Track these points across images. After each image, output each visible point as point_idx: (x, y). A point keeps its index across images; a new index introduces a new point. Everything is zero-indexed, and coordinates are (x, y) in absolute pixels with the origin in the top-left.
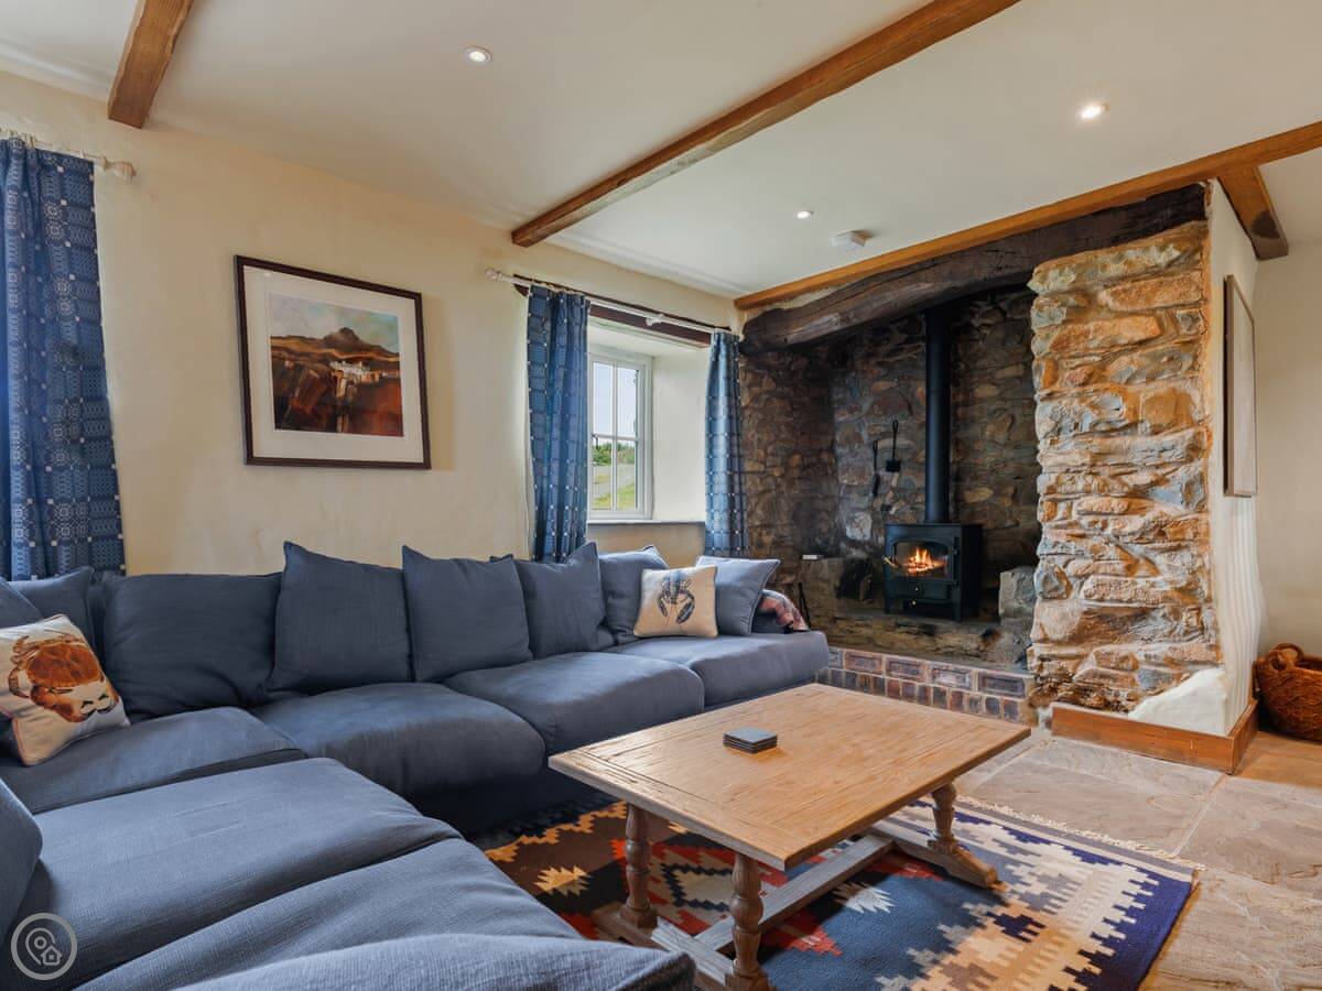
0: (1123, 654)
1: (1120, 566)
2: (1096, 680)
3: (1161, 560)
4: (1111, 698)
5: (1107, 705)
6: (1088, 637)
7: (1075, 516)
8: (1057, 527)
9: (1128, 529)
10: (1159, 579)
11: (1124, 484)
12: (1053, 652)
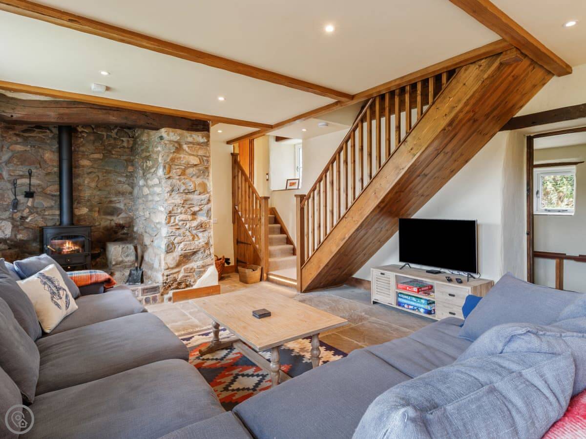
0: (191, 267)
1: (191, 238)
2: (185, 278)
3: (200, 235)
4: (188, 283)
5: (187, 286)
6: (181, 264)
7: (177, 222)
8: (172, 226)
9: (193, 226)
10: (200, 241)
11: (192, 211)
12: (171, 272)
